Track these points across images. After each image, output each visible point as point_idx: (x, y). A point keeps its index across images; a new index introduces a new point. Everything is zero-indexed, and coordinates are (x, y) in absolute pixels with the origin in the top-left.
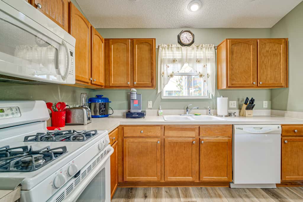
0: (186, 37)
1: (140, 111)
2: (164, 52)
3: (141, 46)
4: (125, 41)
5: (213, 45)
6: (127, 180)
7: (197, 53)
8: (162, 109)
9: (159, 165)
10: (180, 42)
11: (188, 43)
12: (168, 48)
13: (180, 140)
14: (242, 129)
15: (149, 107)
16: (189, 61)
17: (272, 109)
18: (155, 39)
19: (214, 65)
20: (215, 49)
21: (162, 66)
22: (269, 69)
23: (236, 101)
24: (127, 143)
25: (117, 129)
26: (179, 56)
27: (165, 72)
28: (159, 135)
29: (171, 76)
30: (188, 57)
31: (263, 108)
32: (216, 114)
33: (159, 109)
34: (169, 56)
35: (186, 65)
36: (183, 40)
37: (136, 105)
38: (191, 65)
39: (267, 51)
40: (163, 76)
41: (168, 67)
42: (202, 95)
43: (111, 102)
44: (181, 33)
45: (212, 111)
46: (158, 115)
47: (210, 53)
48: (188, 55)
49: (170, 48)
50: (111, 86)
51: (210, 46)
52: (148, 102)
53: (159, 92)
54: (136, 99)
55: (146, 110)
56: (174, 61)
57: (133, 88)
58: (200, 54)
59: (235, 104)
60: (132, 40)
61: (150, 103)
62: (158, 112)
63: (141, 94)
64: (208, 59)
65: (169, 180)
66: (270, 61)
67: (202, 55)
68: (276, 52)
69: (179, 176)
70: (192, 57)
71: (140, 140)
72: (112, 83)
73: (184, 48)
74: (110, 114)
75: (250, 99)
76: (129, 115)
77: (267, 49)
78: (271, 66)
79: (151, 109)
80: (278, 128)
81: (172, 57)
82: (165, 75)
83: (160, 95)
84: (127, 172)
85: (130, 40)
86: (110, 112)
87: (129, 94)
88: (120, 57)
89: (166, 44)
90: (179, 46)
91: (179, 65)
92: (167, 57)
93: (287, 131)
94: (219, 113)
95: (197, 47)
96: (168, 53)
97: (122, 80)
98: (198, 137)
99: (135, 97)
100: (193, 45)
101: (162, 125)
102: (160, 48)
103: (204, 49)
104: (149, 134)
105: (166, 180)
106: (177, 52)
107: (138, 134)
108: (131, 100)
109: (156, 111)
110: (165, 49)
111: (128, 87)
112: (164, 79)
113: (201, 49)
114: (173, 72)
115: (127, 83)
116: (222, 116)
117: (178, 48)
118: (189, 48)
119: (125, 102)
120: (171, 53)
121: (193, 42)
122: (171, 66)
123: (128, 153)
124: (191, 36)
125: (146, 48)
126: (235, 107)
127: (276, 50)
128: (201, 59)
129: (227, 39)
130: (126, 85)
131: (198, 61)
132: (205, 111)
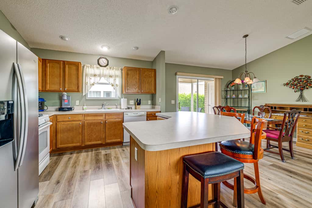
0: (103, 62)
1: (69, 107)
2: (87, 69)
3: (71, 66)
4: (58, 62)
5: (120, 68)
6: (59, 147)
7: (110, 71)
8: (86, 106)
9: (80, 136)
10: (99, 64)
11: (104, 65)
12: (91, 67)
13: (94, 121)
14: (127, 114)
15: (77, 104)
16: (105, 76)
17: (153, 105)
18: (80, 63)
19: (120, 79)
20: (121, 70)
21: (86, 78)
22: (147, 84)
23: (133, 101)
24: (59, 125)
25: (52, 117)
26: (98, 72)
27: (88, 83)
28: (81, 119)
29: (93, 84)
30: (104, 74)
31: (148, 105)
32: (121, 108)
33: (84, 106)
34: (91, 72)
35: (103, 78)
36: (101, 63)
37: (66, 103)
38: (106, 78)
39: (146, 75)
40: (87, 85)
41: (91, 79)
42: (115, 97)
43: (46, 101)
44: (100, 59)
45: (118, 106)
46: (83, 110)
47: (118, 73)
48: (104, 72)
49: (92, 67)
50: (47, 91)
51: (118, 68)
52: (76, 101)
53: (84, 94)
54: (66, 99)
55: (74, 107)
56: (95, 75)
57: (64, 92)
58: (112, 72)
59: (133, 102)
60: (64, 62)
61: (77, 102)
62: (83, 107)
63: (70, 96)
64: (117, 76)
65: (87, 144)
66: (147, 80)
67: (113, 73)
68: (150, 76)
69: (93, 141)
70: (107, 74)
71: (69, 123)
72: (48, 88)
73: (101, 68)
74: (45, 109)
75: (139, 99)
76: (61, 109)
77: (146, 74)
78: (148, 83)
79: (78, 106)
80: (145, 113)
81: (93, 73)
82: (89, 84)
83: (84, 97)
84: (59, 142)
85: (62, 62)
86: (45, 108)
87: (61, 96)
88: (54, 72)
89: (89, 64)
90: (98, 66)
91: (99, 78)
92: (90, 73)
93: (149, 115)
94: (122, 108)
95: (110, 68)
96: (90, 70)
97: (56, 87)
98: (104, 120)
99: (65, 98)
100: (107, 66)
101: (83, 114)
102: (85, 67)
103: (115, 70)
104: (74, 119)
105: (85, 144)
106: (97, 70)
107: (67, 119)
108: (63, 100)
109: (82, 107)
110: (88, 67)
111: (61, 91)
112: (88, 87)
113: (113, 69)
114: (94, 83)
115: (60, 89)
116: (124, 109)
117: (98, 67)
118: (105, 68)
119: (58, 101)
120: (93, 70)
121: (107, 65)
122: (93, 78)
123: (60, 131)
124: (106, 61)
125: (74, 68)
126: (133, 104)
127: (150, 75)
128: (113, 75)
129: (125, 67)
130: (58, 90)
131: (111, 76)
132: (115, 106)
